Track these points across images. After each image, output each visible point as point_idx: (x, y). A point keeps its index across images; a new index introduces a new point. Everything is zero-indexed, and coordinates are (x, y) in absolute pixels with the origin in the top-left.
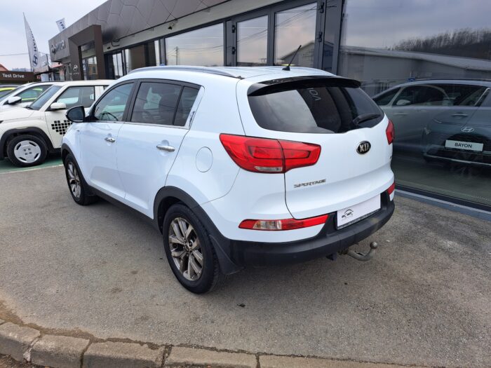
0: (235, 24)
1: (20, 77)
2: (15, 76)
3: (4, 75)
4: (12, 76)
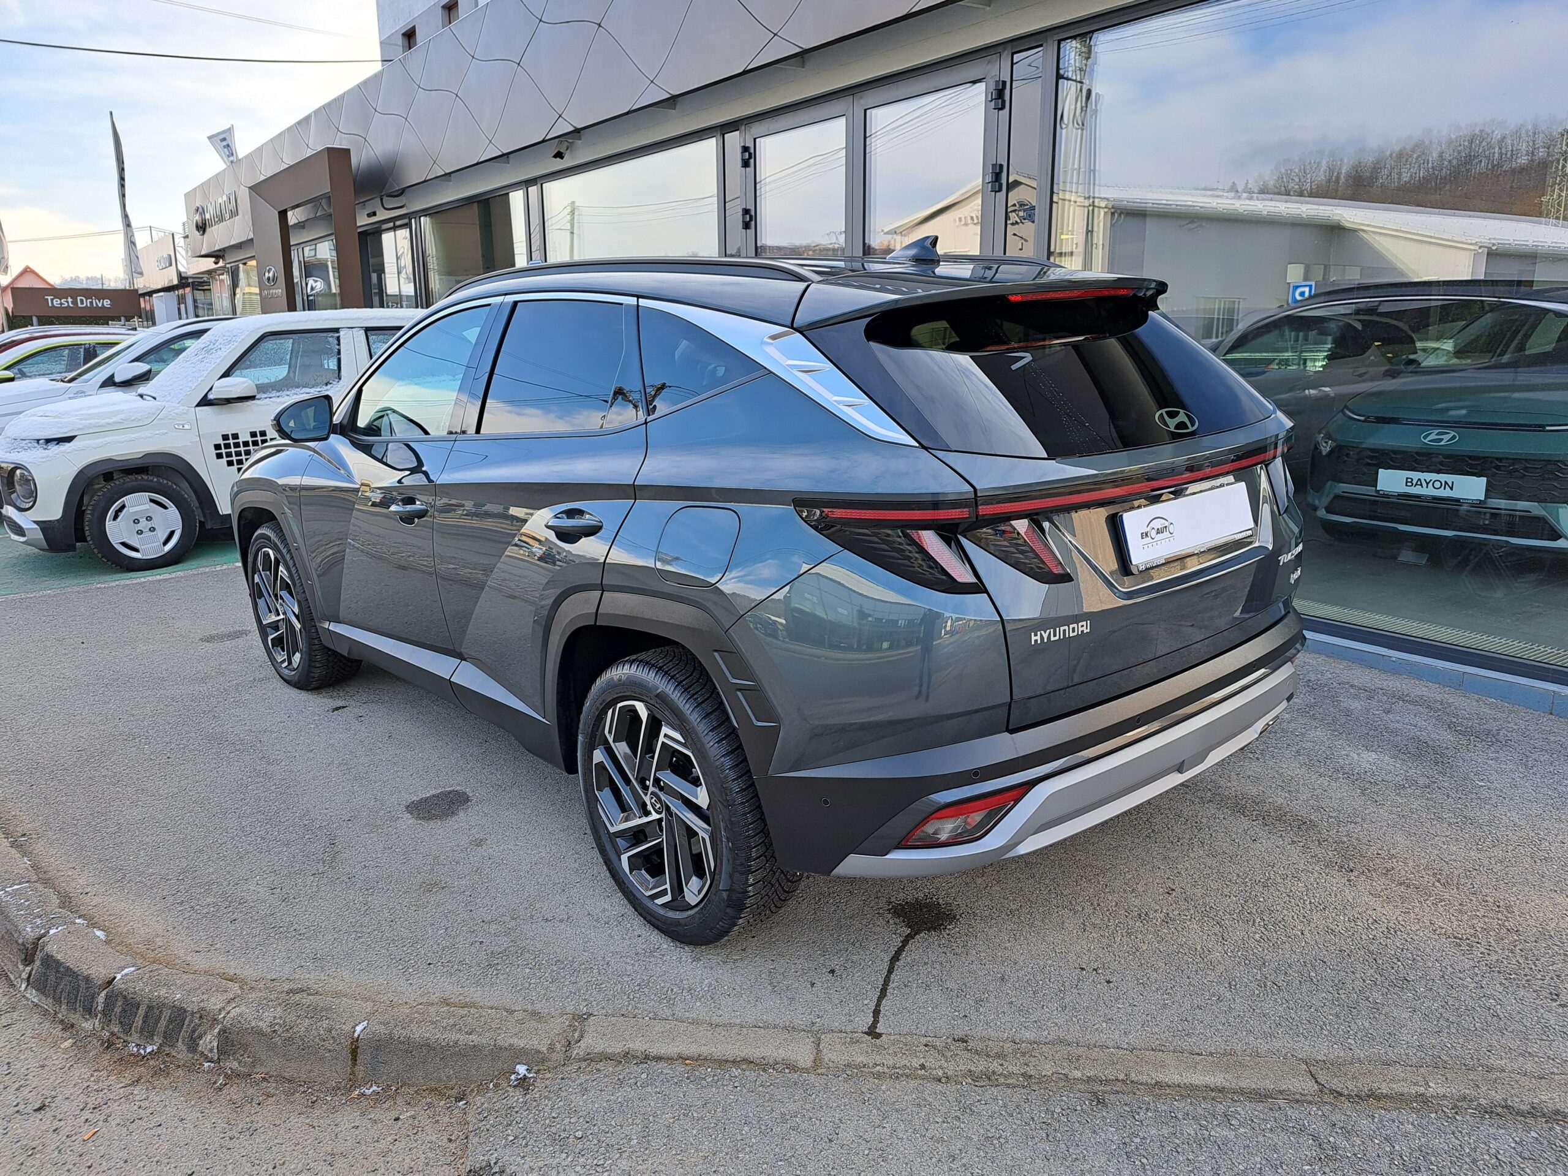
1: (100, 305)
2: (84, 303)
3: (52, 300)
4: (75, 302)
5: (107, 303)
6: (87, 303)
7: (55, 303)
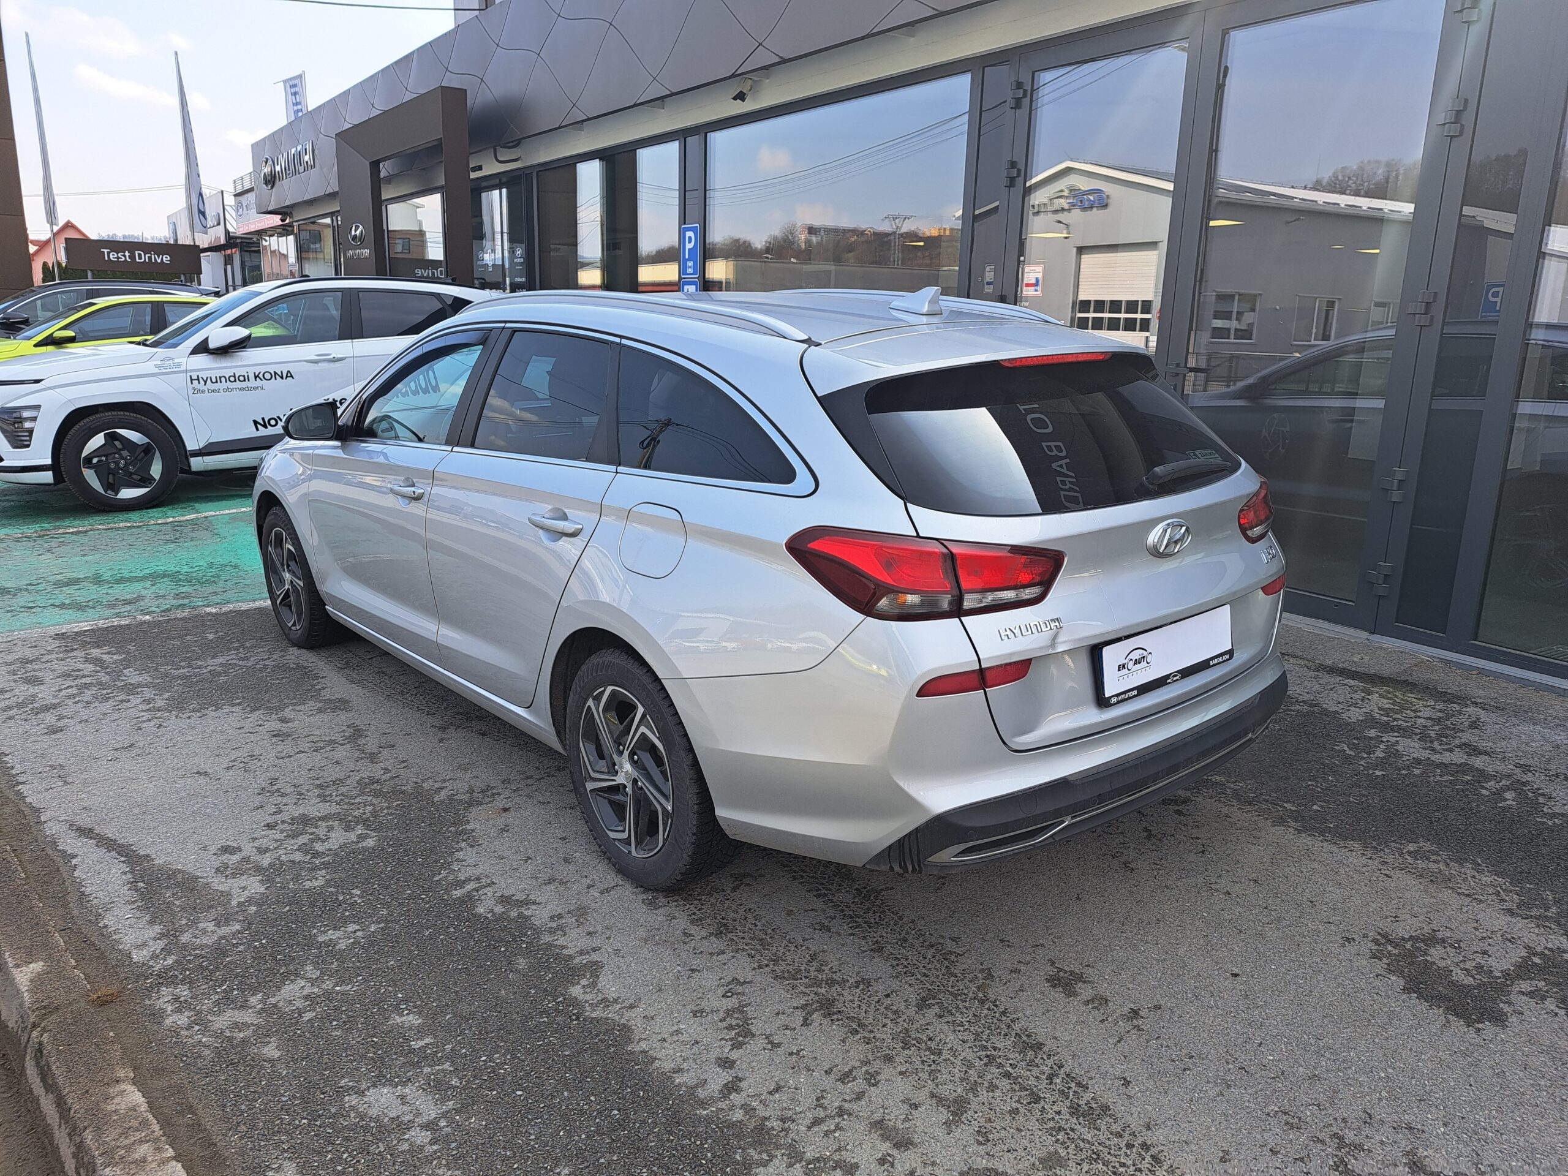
1: (159, 261)
2: (142, 257)
3: (109, 253)
4: (132, 257)
5: (166, 259)
6: (145, 258)
7: (111, 257)
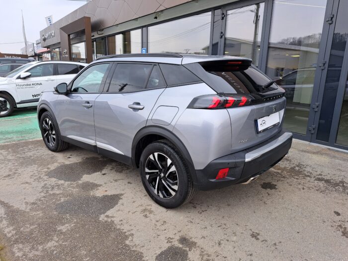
0: (225, 12)
3: (6, 57)
4: (12, 57)
6: (15, 57)
